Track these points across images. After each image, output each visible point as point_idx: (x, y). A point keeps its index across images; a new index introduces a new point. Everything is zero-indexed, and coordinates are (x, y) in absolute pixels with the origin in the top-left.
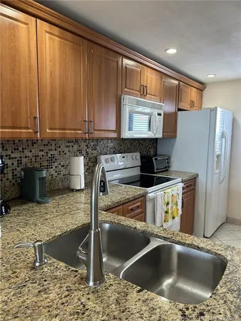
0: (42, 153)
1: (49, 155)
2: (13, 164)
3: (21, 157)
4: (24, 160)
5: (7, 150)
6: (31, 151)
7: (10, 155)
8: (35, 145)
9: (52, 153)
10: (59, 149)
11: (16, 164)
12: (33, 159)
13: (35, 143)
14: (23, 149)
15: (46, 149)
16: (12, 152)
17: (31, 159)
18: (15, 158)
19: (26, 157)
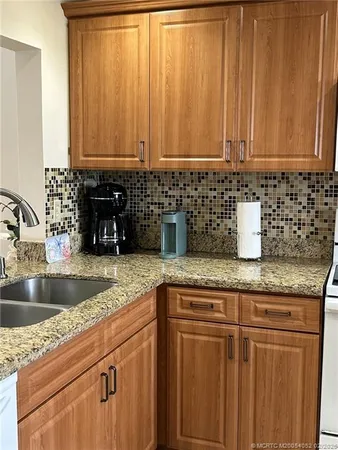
0: (214, 193)
1: (226, 198)
2: (170, 204)
3: (181, 196)
4: (186, 201)
5: (163, 185)
6: (196, 189)
7: (167, 192)
8: (203, 182)
9: (231, 194)
10: (246, 190)
11: (174, 204)
12: (200, 201)
13: (203, 178)
14: (185, 185)
15: (221, 188)
16: (170, 189)
17: (196, 201)
18: (174, 196)
19: (188, 197)
